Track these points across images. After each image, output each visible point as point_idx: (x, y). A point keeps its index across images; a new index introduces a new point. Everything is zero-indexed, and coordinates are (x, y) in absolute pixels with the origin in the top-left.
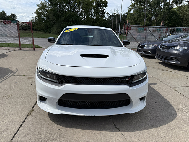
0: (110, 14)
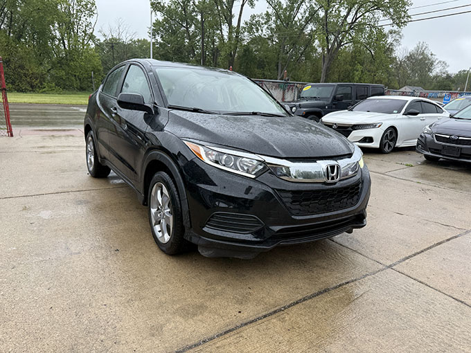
0: (99, 40)
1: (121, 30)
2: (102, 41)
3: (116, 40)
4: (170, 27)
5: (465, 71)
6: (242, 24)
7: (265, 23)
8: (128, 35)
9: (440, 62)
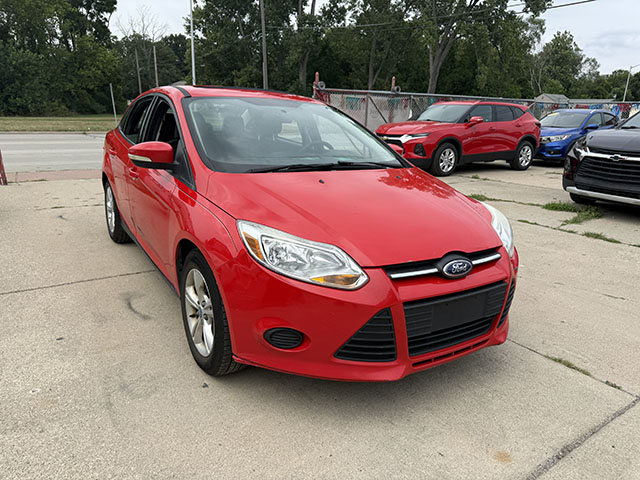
1: (146, 24)
2: (119, 39)
3: (140, 37)
4: (215, 17)
5: (620, 71)
6: (317, 13)
7: (350, 9)
8: (155, 29)
9: (588, 60)
